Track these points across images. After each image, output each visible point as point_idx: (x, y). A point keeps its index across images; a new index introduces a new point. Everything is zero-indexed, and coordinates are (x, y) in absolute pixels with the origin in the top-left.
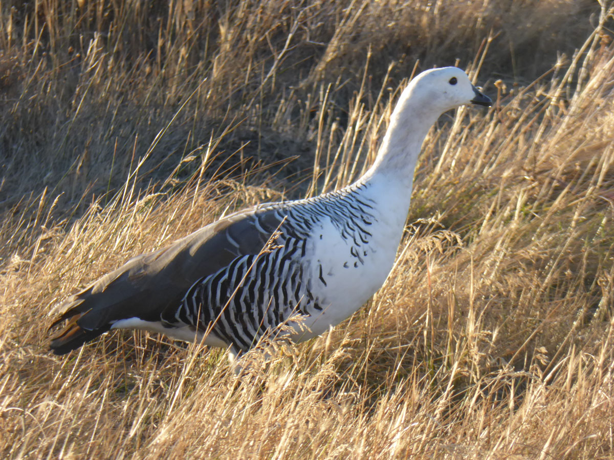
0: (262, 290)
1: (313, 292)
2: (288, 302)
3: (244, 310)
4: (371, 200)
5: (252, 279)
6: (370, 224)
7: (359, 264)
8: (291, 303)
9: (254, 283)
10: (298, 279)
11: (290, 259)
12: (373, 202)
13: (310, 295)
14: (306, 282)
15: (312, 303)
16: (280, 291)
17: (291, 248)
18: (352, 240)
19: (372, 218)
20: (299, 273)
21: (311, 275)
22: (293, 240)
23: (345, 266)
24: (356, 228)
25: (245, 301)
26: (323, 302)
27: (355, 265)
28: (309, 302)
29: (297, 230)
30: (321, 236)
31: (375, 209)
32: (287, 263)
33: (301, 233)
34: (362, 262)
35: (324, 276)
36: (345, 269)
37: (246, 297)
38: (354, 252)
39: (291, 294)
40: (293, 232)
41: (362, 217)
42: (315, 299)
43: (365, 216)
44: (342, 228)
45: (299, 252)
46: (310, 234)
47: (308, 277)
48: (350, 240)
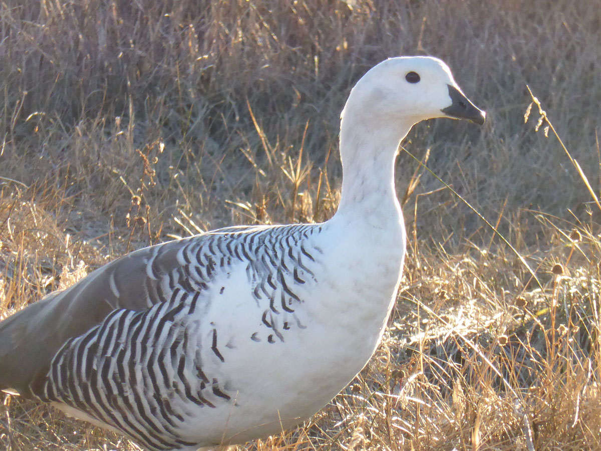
0: (132, 364)
1: (206, 370)
2: (171, 384)
3: (115, 392)
4: (316, 248)
5: (121, 347)
6: (303, 282)
7: (275, 338)
8: (175, 385)
9: (123, 353)
10: (180, 350)
11: (172, 320)
12: (321, 252)
13: (201, 375)
14: (192, 356)
15: (209, 388)
16: (156, 367)
17: (176, 304)
18: (269, 301)
19: (309, 275)
20: (182, 342)
21: (199, 345)
22: (182, 292)
23: (254, 337)
24: (280, 286)
25: (114, 378)
26: (226, 387)
27: (270, 339)
28: (203, 386)
29: (193, 278)
30: (223, 288)
31: (319, 262)
32: (168, 325)
33: (197, 283)
34: (281, 337)
35: (220, 347)
36: (253, 342)
37: (114, 374)
38: (268, 319)
39: (172, 373)
40: (187, 280)
41: (295, 272)
42: (211, 381)
43: (299, 270)
44: (259, 281)
45: (186, 310)
46: (209, 284)
47: (196, 348)
48: (265, 302)
